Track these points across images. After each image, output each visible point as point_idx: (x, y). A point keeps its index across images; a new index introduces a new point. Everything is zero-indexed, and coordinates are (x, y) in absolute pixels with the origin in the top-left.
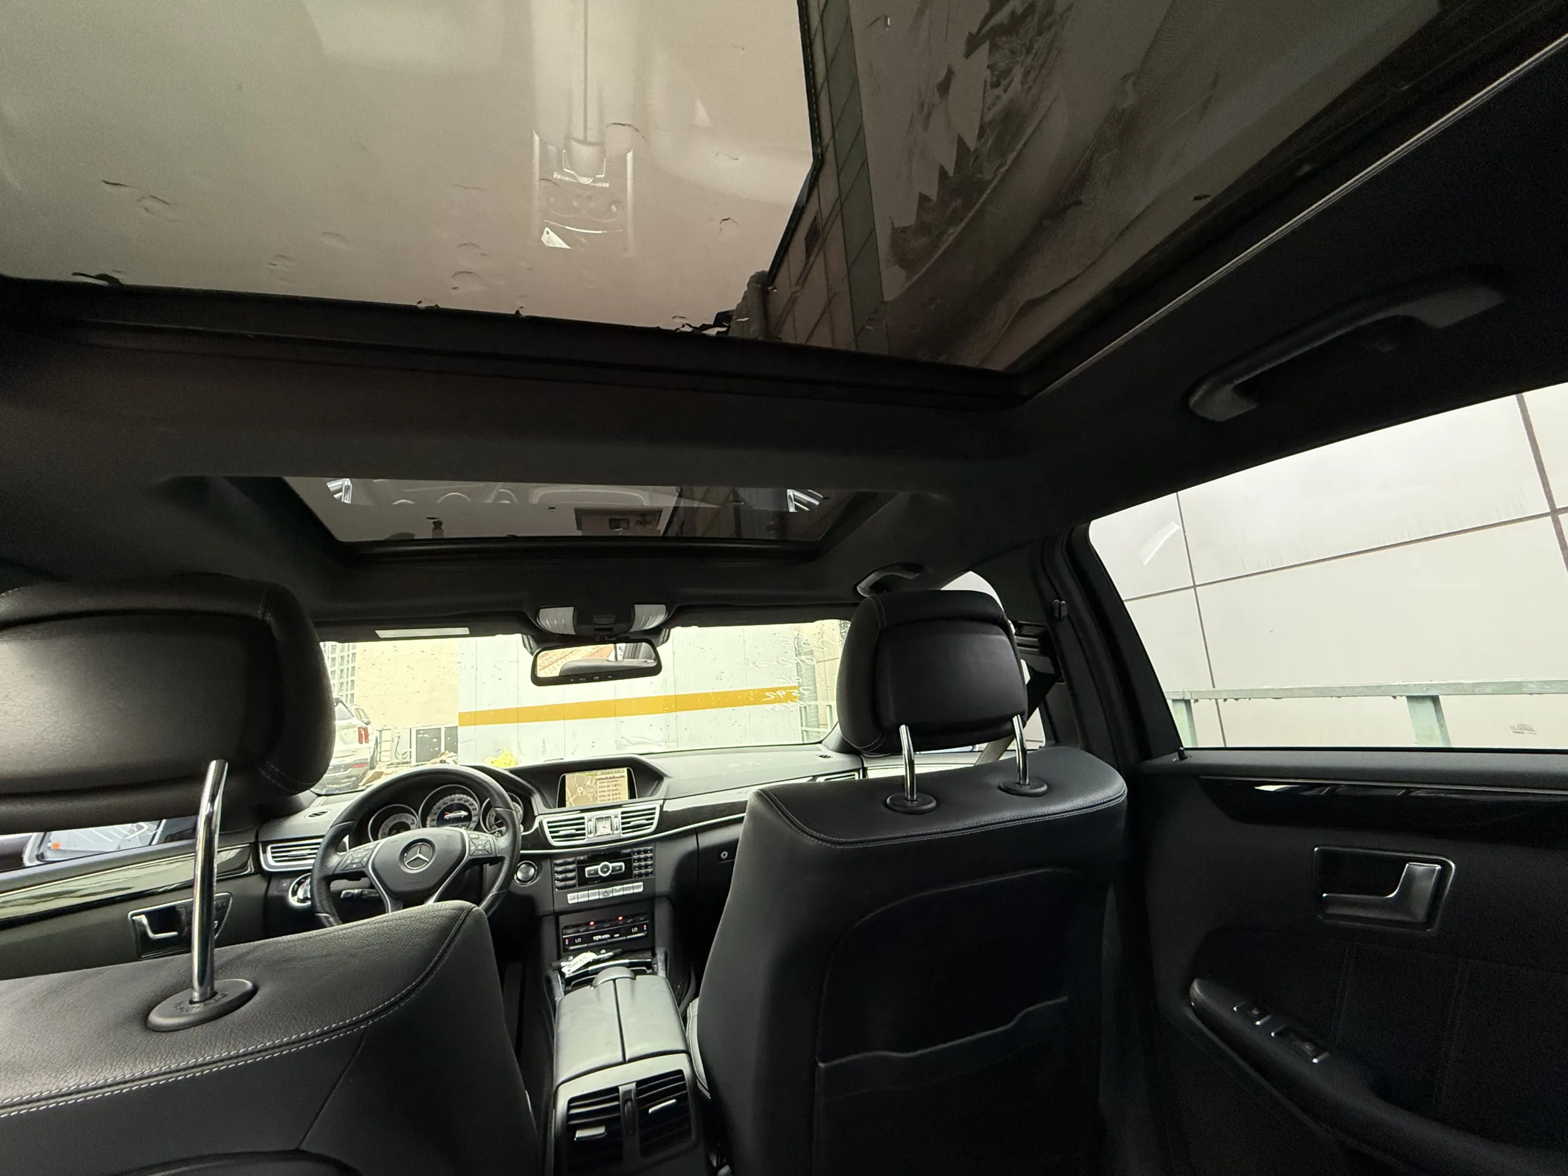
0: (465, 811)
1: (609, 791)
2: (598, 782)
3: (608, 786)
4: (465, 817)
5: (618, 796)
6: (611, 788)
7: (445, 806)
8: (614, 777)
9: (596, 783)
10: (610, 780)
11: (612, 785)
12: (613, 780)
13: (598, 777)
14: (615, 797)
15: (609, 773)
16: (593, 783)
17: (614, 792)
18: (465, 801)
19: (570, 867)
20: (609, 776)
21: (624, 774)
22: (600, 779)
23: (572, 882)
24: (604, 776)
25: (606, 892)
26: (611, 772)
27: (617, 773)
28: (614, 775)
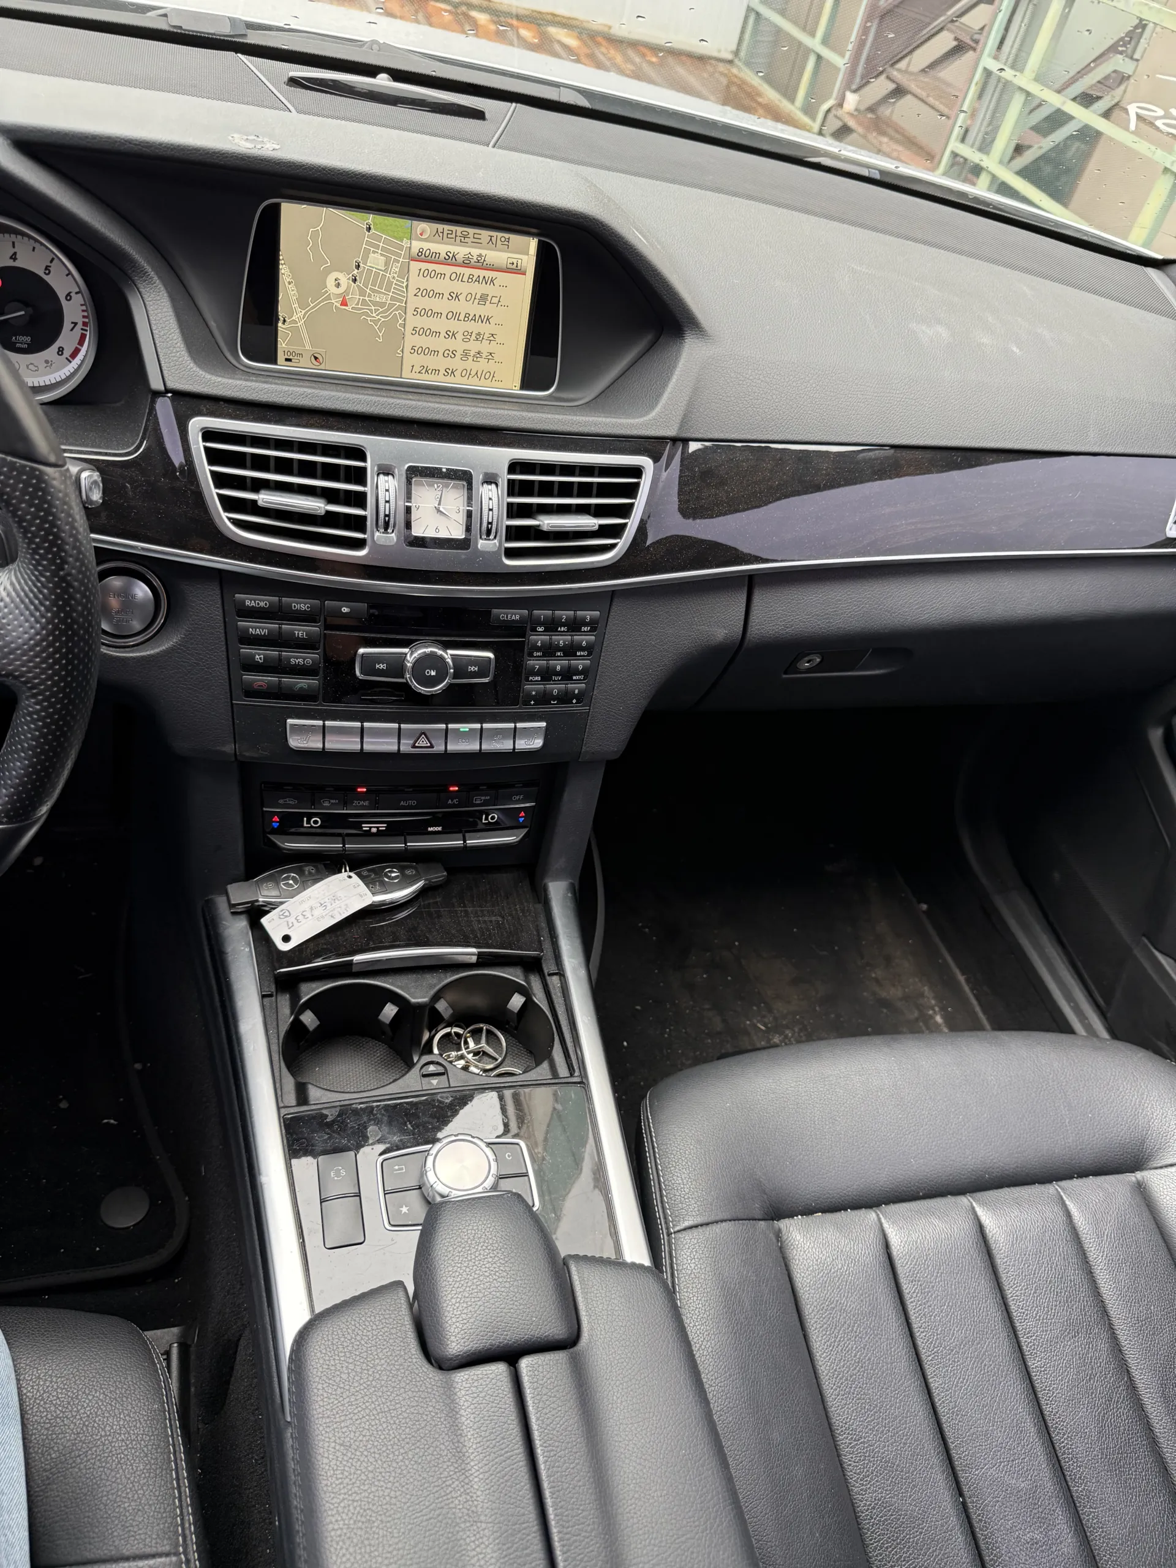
1: (455, 316)
2: (416, 266)
3: (456, 296)
5: (485, 347)
6: (462, 307)
8: (481, 265)
10: (467, 271)
11: (469, 298)
12: (476, 272)
13: (416, 245)
14: (474, 346)
15: (463, 240)
16: (396, 268)
17: (474, 327)
19: (301, 631)
20: (461, 251)
21: (525, 258)
22: (421, 257)
23: (303, 683)
24: (442, 249)
25: (424, 733)
26: (471, 235)
27: (495, 248)
28: (484, 252)
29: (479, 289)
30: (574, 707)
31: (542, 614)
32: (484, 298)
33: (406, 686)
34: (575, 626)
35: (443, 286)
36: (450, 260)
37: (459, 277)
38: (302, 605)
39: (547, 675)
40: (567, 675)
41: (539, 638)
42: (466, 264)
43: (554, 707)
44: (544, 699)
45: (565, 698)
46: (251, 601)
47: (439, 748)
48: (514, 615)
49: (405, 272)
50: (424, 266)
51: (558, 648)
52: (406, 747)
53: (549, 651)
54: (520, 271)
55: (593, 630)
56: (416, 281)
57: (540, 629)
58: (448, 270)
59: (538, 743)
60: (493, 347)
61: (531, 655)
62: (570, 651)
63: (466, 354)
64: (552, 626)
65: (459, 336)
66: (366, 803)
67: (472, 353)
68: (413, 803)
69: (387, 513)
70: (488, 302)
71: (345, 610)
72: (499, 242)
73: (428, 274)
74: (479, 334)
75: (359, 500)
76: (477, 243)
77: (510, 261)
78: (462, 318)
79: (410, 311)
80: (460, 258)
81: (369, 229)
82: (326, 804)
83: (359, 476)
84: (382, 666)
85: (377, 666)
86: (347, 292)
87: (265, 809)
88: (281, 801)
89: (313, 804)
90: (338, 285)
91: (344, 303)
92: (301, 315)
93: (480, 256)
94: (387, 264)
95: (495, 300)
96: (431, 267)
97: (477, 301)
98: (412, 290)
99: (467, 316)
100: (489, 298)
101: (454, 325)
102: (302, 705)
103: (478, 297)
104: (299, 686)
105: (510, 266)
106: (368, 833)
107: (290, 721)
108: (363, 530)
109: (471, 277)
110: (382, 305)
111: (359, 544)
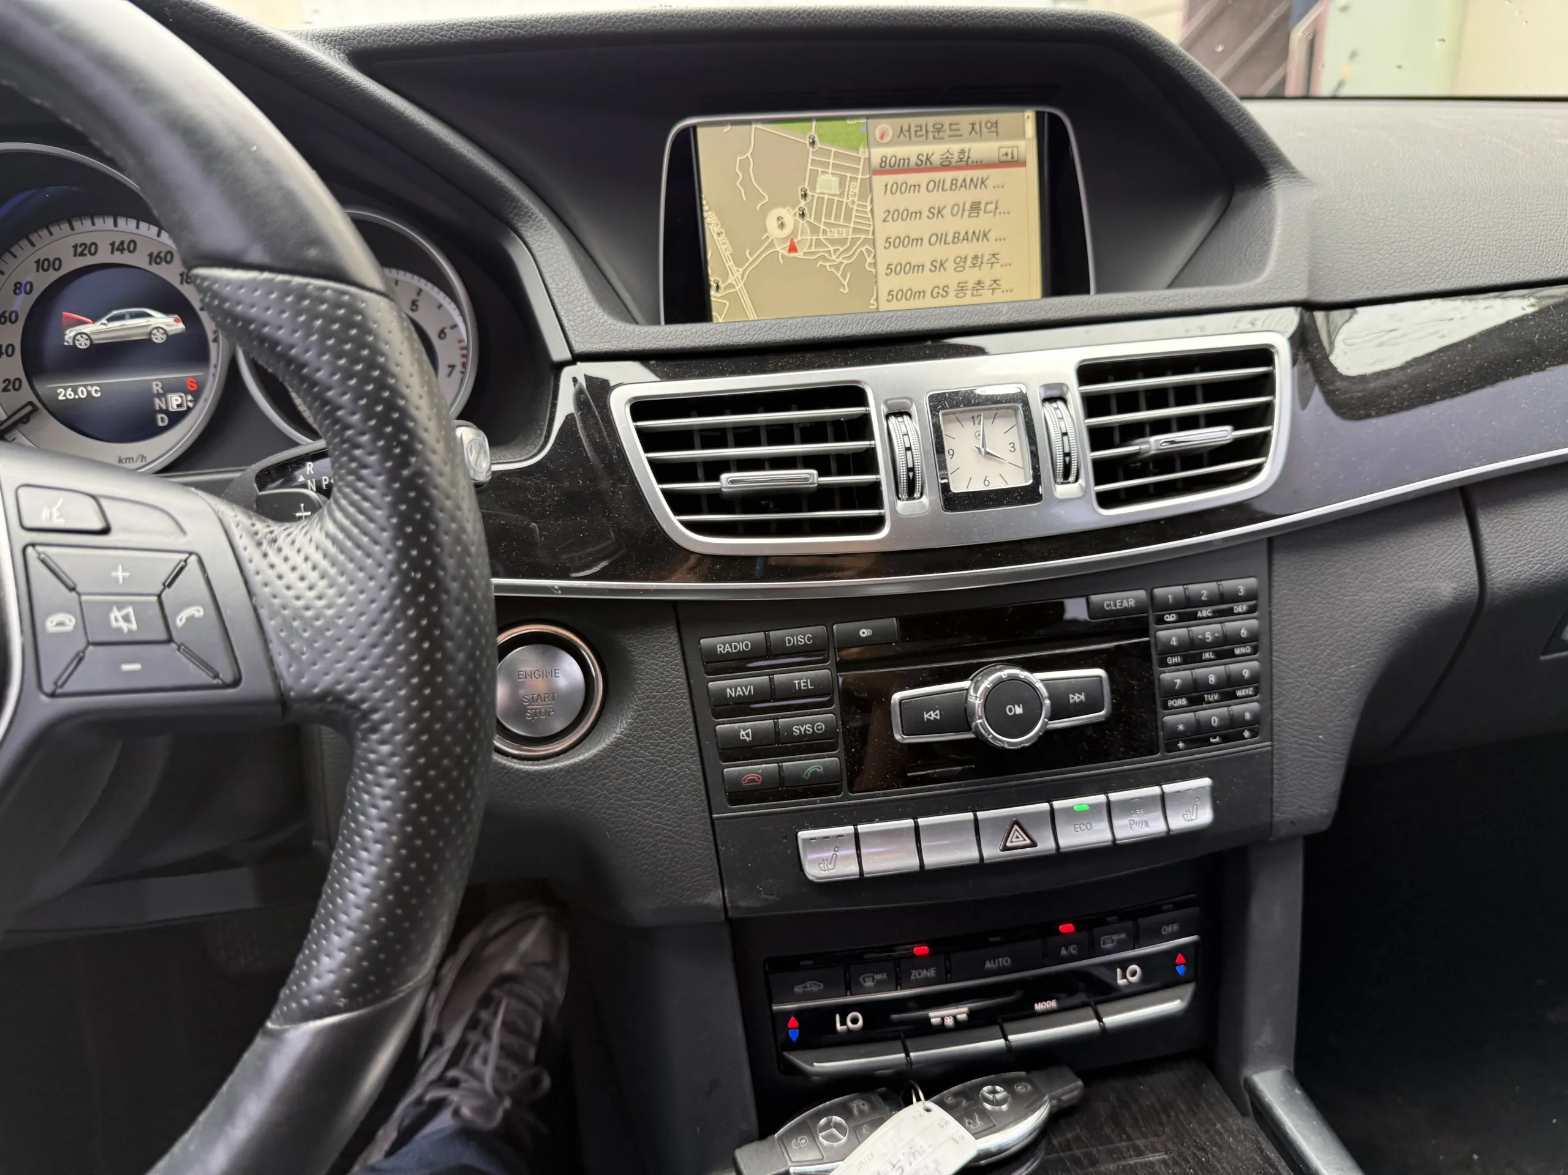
1: (941, 239)
3: (937, 212)
4: (172, 339)
5: (985, 274)
6: (949, 224)
7: (53, 275)
10: (948, 176)
11: (958, 210)
12: (960, 175)
13: (878, 153)
14: (971, 276)
15: (938, 134)
16: (855, 187)
17: (968, 249)
18: (155, 258)
20: (937, 150)
21: (1022, 144)
22: (887, 168)
23: (814, 765)
24: (911, 151)
25: (1017, 823)
26: (946, 127)
27: (981, 137)
28: (966, 146)
29: (968, 196)
30: (1249, 745)
31: (1168, 592)
32: (975, 207)
33: (980, 742)
34: (1223, 604)
35: (921, 201)
36: (924, 166)
37: (939, 185)
38: (799, 636)
39: (1195, 694)
40: (1228, 689)
41: (1172, 634)
42: (945, 166)
43: (1217, 750)
44: (1199, 735)
45: (1232, 730)
46: (724, 644)
47: (1046, 845)
48: (1127, 599)
49: (867, 189)
50: (890, 179)
51: (1204, 645)
52: (992, 852)
53: (1191, 652)
54: (1016, 162)
55: (1252, 610)
56: (883, 201)
57: (1170, 618)
58: (922, 178)
59: (1203, 816)
60: (998, 271)
61: (1164, 663)
62: (1224, 648)
63: (961, 288)
64: (1187, 611)
65: (950, 265)
66: (931, 973)
67: (970, 285)
68: (1005, 962)
69: (910, 465)
70: (982, 212)
71: (865, 633)
72: (984, 130)
73: (898, 188)
74: (976, 257)
75: (866, 461)
76: (956, 136)
77: (1003, 151)
78: (950, 238)
79: (880, 243)
80: (936, 160)
81: (813, 143)
82: (869, 984)
83: (861, 427)
84: (933, 715)
85: (926, 716)
86: (794, 233)
87: (775, 1008)
88: (798, 989)
89: (849, 989)
90: (782, 226)
91: (793, 249)
92: (738, 275)
93: (962, 152)
94: (842, 184)
95: (991, 207)
96: (900, 178)
97: (966, 213)
98: (880, 215)
99: (956, 235)
100: (983, 206)
101: (941, 252)
102: (817, 803)
103: (968, 207)
104: (810, 770)
105: (1003, 158)
106: (942, 1029)
107: (803, 834)
108: (877, 503)
109: (954, 182)
110: (842, 241)
111: (876, 524)
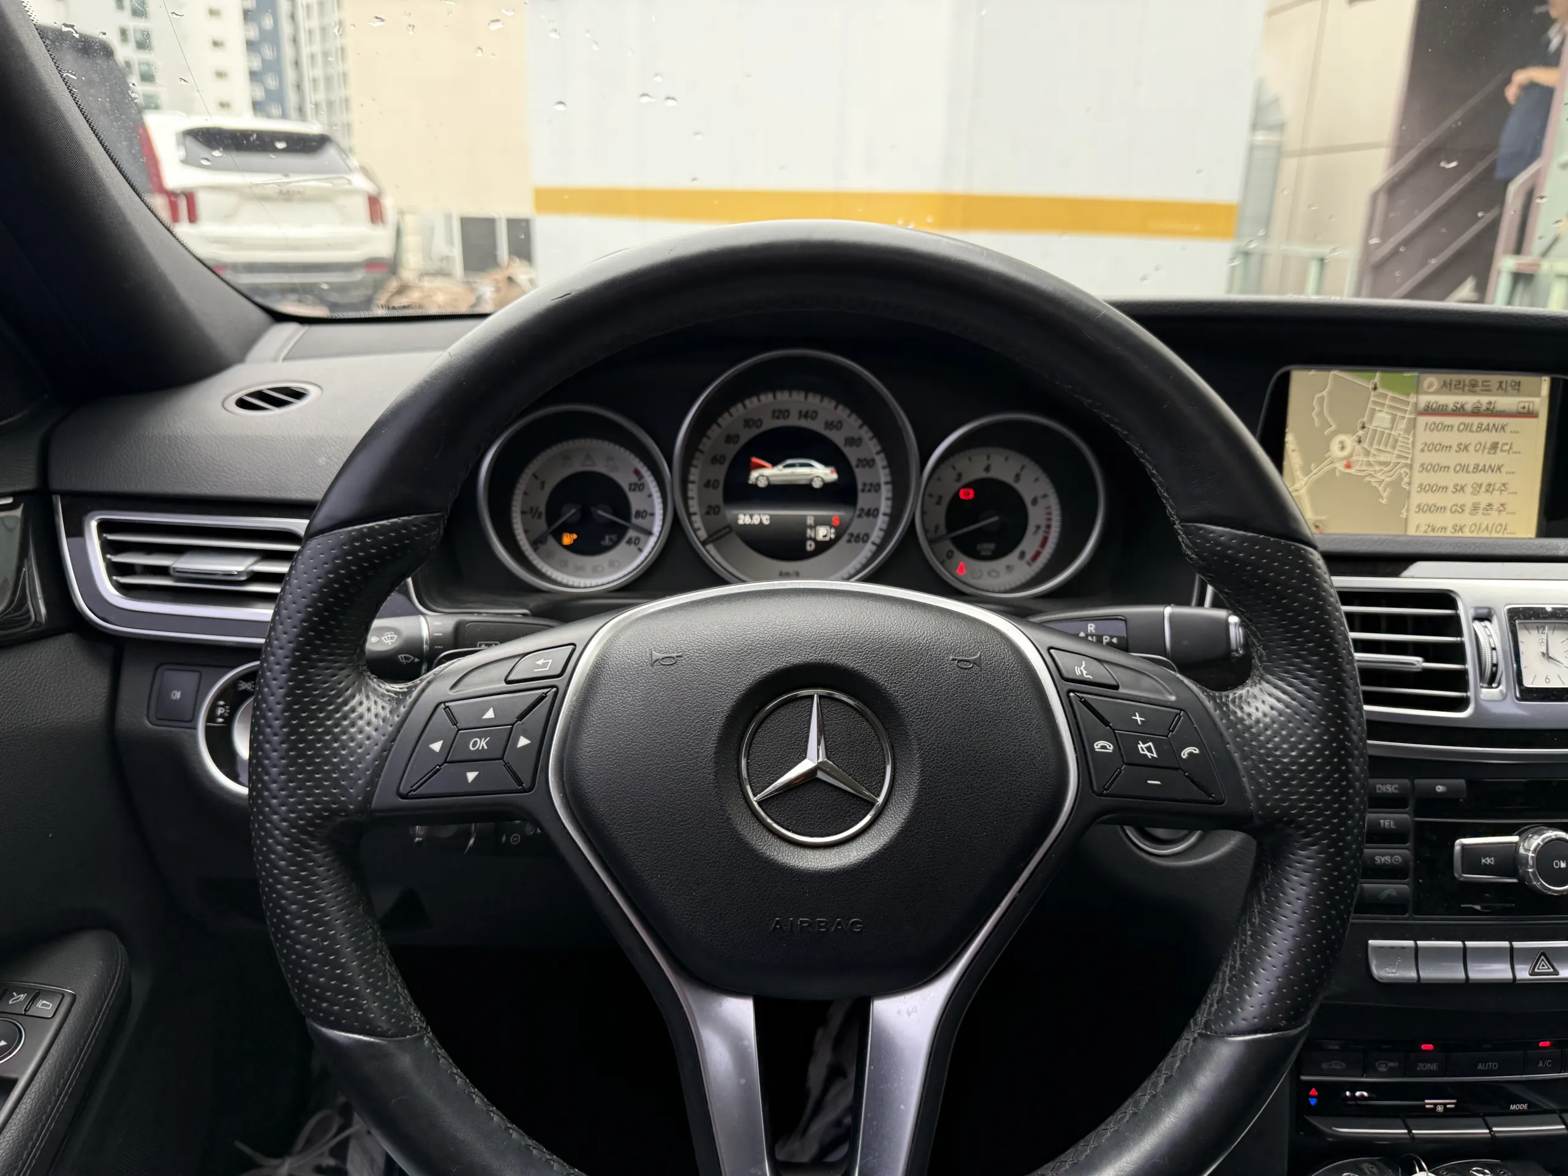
0: (826, 463)
1: (1464, 468)
2: (1422, 420)
3: (1464, 448)
4: (827, 486)
5: (1496, 498)
6: (1470, 458)
7: (754, 432)
8: (1491, 412)
9: (1413, 425)
10: (1476, 421)
11: (1480, 447)
12: (1485, 421)
13: (1424, 400)
14: (1484, 499)
15: (1473, 388)
16: (1403, 425)
17: (1484, 478)
18: (829, 425)
19: (1387, 820)
20: (1469, 400)
21: (1537, 400)
22: (1429, 411)
23: (1390, 889)
24: (1449, 400)
25: (1543, 954)
26: (1480, 384)
27: (1506, 393)
28: (1493, 399)
29: (1489, 438)
32: (1495, 446)
33: (1531, 887)
35: (1452, 438)
36: (1459, 411)
37: (1468, 428)
38: (1389, 787)
42: (1476, 412)
47: (1565, 974)
50: (1431, 419)
52: (1523, 973)
54: (1531, 414)
56: (1423, 436)
58: (1455, 421)
60: (1505, 498)
63: (1475, 508)
65: (1469, 489)
66: (1433, 1067)
67: (1483, 506)
68: (1494, 1065)
69: (1495, 662)
70: (1498, 450)
71: (1440, 789)
72: (1509, 388)
73: (1436, 427)
74: (1489, 485)
76: (1487, 391)
77: (1522, 405)
78: (1471, 469)
79: (1417, 467)
80: (1468, 408)
81: (1375, 388)
82: (1383, 1069)
84: (1489, 861)
85: (1483, 861)
86: (1351, 455)
87: (1303, 1078)
88: (1325, 1066)
89: (1365, 1071)
90: (1343, 448)
91: (1348, 466)
92: (1303, 483)
93: (1490, 403)
94: (1393, 421)
95: (1507, 447)
96: (1438, 419)
97: (1486, 451)
98: (1419, 447)
99: (1476, 467)
100: (1500, 446)
101: (1463, 478)
102: (1387, 919)
103: (1488, 446)
104: (1387, 892)
105: (1521, 410)
106: (1432, 1113)
107: (1371, 942)
108: (1465, 688)
109: (1480, 425)
110: (1387, 464)
111: (1460, 704)
